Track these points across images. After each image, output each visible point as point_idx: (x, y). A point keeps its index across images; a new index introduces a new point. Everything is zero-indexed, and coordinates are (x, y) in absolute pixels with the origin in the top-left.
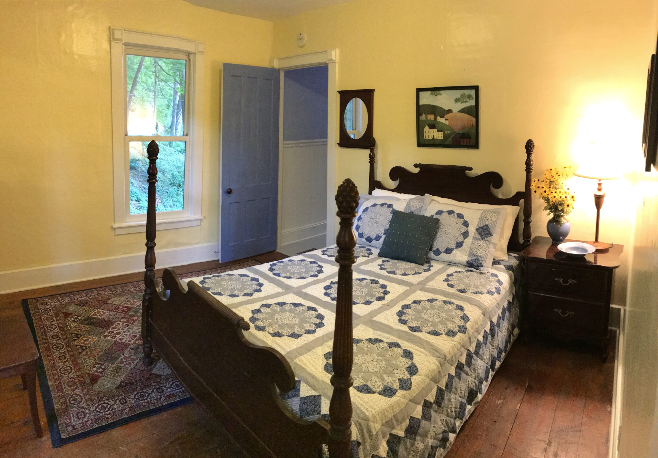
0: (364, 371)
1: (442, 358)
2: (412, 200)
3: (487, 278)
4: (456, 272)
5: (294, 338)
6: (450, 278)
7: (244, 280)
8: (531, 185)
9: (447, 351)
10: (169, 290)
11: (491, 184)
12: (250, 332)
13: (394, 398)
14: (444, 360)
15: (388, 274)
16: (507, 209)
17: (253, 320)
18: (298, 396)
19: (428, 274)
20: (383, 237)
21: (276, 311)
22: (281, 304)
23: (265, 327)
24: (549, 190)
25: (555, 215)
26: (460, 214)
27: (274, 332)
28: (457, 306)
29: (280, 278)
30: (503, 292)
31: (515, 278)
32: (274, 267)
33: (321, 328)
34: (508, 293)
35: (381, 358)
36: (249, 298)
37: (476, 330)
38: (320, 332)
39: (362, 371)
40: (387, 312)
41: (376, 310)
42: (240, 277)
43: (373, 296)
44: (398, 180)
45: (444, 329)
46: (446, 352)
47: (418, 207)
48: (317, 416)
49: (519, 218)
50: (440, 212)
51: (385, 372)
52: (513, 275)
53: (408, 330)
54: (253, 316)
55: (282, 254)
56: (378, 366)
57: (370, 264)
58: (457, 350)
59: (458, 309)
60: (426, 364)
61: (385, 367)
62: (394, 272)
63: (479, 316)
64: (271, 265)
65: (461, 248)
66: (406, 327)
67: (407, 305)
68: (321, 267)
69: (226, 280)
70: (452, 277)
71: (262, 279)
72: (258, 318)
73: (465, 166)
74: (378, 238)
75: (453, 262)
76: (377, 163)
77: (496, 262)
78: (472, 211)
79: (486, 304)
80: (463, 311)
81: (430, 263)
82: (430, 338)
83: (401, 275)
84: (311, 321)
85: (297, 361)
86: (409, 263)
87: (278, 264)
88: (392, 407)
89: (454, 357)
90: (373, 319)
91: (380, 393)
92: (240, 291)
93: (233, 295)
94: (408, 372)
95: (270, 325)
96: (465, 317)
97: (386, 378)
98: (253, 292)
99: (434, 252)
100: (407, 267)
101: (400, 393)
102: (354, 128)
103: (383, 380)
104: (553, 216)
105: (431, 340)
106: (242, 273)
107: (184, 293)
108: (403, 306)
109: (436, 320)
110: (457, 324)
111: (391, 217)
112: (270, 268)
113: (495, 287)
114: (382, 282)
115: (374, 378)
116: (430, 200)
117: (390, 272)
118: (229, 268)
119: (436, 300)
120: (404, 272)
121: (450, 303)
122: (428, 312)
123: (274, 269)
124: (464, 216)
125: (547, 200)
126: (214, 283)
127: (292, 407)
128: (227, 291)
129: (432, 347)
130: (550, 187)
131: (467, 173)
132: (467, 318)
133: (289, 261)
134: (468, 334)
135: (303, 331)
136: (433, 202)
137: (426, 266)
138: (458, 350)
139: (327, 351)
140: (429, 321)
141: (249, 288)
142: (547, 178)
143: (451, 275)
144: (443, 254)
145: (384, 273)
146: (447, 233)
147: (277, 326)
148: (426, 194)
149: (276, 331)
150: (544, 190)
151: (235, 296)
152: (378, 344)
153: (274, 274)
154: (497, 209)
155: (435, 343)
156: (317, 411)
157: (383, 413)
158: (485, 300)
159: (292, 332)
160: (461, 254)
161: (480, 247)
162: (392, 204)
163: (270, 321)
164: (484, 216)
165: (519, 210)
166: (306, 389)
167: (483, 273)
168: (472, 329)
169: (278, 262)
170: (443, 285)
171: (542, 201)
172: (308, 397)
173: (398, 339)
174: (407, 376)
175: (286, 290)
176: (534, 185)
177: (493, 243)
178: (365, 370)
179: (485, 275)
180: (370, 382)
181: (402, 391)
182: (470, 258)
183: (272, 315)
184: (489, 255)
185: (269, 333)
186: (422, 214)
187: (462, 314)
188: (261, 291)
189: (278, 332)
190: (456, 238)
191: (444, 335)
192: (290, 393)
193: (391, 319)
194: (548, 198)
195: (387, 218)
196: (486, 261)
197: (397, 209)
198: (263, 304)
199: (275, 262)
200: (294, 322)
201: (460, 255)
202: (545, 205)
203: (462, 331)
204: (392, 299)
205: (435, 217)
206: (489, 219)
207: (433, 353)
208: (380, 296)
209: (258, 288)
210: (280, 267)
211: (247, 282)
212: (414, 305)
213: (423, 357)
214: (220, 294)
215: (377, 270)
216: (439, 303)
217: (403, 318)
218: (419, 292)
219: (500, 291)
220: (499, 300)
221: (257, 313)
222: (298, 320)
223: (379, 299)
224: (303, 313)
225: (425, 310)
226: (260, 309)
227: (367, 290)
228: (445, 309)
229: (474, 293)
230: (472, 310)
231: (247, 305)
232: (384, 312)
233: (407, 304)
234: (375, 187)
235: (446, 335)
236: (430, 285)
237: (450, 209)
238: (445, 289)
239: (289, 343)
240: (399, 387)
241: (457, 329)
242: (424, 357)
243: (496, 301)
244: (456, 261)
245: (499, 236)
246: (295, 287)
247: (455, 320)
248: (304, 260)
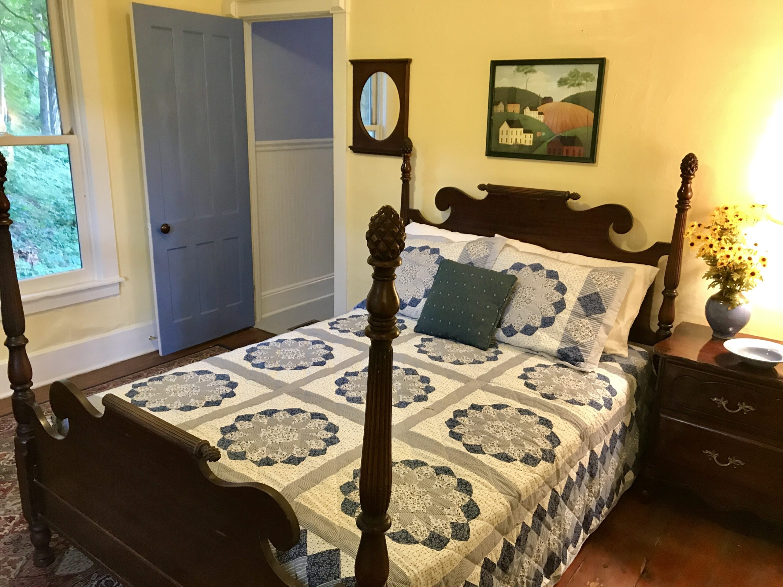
0: (400, 509)
1: (515, 497)
2: (472, 244)
3: (590, 380)
4: (540, 365)
5: (292, 463)
6: (529, 375)
7: (204, 381)
8: (686, 232)
9: (523, 486)
10: (67, 419)
11: (611, 224)
12: (220, 463)
13: (444, 552)
14: (517, 501)
15: (430, 361)
16: (635, 269)
17: (224, 443)
18: (304, 553)
19: (493, 364)
20: (423, 302)
21: (261, 426)
22: (269, 413)
23: (245, 452)
24: (718, 244)
25: (724, 288)
26: (552, 271)
27: (260, 458)
28: (541, 418)
29: (264, 371)
30: (616, 407)
31: (638, 388)
32: (253, 354)
33: (334, 446)
34: (624, 411)
35: (424, 490)
36: (215, 408)
37: (568, 461)
38: (333, 452)
39: (398, 510)
40: (432, 419)
41: (414, 415)
42: (196, 375)
43: (410, 394)
44: (450, 209)
45: (518, 452)
46: (520, 489)
47: (482, 255)
48: (333, 582)
49: (655, 288)
50: (518, 267)
51: (431, 511)
52: (635, 382)
53: (463, 449)
54: (223, 438)
55: (265, 332)
56: (421, 502)
57: (403, 343)
58: (537, 487)
59: (543, 424)
60: (490, 503)
61: (431, 504)
62: (441, 359)
63: (574, 439)
64: (247, 351)
65: (551, 328)
66: (461, 444)
67: (462, 411)
68: (330, 349)
69: (172, 383)
70: (532, 373)
71: (234, 374)
72: (233, 439)
73: (568, 192)
74: (414, 302)
75: (535, 349)
76: (415, 180)
77: (607, 356)
78: (573, 267)
79: (587, 421)
80: (551, 428)
81: (497, 348)
82: (497, 465)
83: (451, 363)
84: (318, 435)
85: (297, 500)
86: (464, 345)
87: (259, 348)
88: (441, 565)
89: (532, 498)
90: (411, 430)
91: (424, 543)
92: (199, 399)
93: (186, 407)
94: (465, 513)
95: (254, 448)
96: (553, 437)
97: (433, 521)
98: (220, 398)
99: (504, 330)
100: (461, 351)
101: (453, 544)
102: (374, 121)
103: (429, 523)
104: (719, 290)
105: (498, 468)
106: (200, 369)
107: (98, 418)
108: (455, 412)
109: (506, 437)
110: (539, 446)
111: (437, 269)
112: (247, 356)
113: (603, 397)
114: (422, 372)
115: (417, 522)
116: (503, 246)
117: (434, 357)
118: (176, 364)
119: (507, 406)
120: (456, 359)
121: (529, 413)
122: (494, 424)
123: (254, 357)
124: (559, 275)
125: (713, 261)
126: (152, 392)
127: (297, 573)
128: (176, 403)
129: (499, 478)
130: (720, 239)
131: (571, 203)
132: (556, 439)
133: (277, 341)
134: (557, 464)
135: (307, 451)
136: (508, 248)
137: (491, 352)
138: (539, 487)
139: (346, 481)
140: (495, 438)
141: (213, 393)
142: (716, 223)
143: (532, 369)
144: (519, 334)
145: (424, 358)
146: (528, 301)
147: (265, 448)
148: (496, 235)
149: (264, 456)
150: (709, 242)
151: (190, 408)
152: (419, 468)
153: (254, 365)
154: (618, 268)
155: (505, 472)
156: (333, 574)
157: (429, 572)
158: (585, 416)
159: (290, 455)
160: (550, 337)
161: (582, 330)
162: (439, 249)
163: (253, 442)
164: (594, 278)
165: (656, 273)
166: (317, 541)
167: (583, 372)
168: (563, 457)
169: (259, 345)
170: (519, 386)
171: (701, 261)
172: (318, 554)
173: (450, 463)
174: (463, 519)
175: (275, 390)
176: (691, 233)
177: (605, 325)
178: (403, 508)
179: (586, 376)
180: (409, 526)
181: (457, 541)
182: (564, 346)
183: (255, 432)
184: (596, 344)
185: (251, 461)
186: (487, 267)
187: (549, 433)
188: (235, 395)
189: (267, 458)
190: (542, 310)
191: (518, 462)
192: (292, 551)
193: (438, 431)
194: (715, 257)
195: (430, 270)
196: (590, 353)
197: (446, 257)
198: (239, 417)
199: (254, 345)
200: (291, 440)
201: (548, 338)
202: (708, 268)
203: (548, 459)
204: (438, 399)
205: (509, 273)
206: (602, 284)
207: (501, 487)
208: (419, 394)
209: (229, 390)
210: (264, 353)
211: (210, 382)
212: (472, 411)
213: (485, 492)
214: (164, 409)
215: (414, 353)
216: (510, 412)
217: (456, 430)
218: (479, 392)
219: (611, 405)
220: (608, 419)
221: (230, 431)
222: (297, 435)
223: (419, 399)
224: (305, 423)
225: (490, 420)
226: (234, 424)
227: (400, 384)
228: (521, 422)
229: (568, 401)
230: (564, 428)
231: (213, 421)
232: (426, 420)
233: (462, 409)
234: (411, 220)
235: (521, 461)
236: (496, 382)
237: (535, 262)
238: (521, 390)
239: (286, 472)
240: (452, 536)
241: (539, 455)
242: (488, 492)
243: (604, 419)
244: (540, 348)
245: (617, 314)
246: (290, 383)
247: (537, 441)
248: (303, 340)
